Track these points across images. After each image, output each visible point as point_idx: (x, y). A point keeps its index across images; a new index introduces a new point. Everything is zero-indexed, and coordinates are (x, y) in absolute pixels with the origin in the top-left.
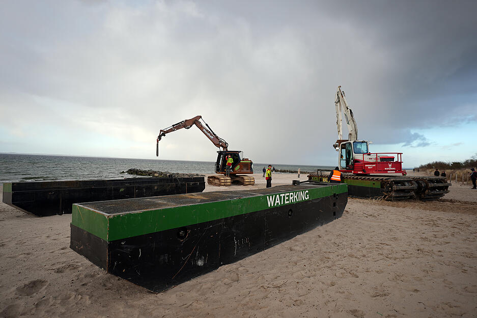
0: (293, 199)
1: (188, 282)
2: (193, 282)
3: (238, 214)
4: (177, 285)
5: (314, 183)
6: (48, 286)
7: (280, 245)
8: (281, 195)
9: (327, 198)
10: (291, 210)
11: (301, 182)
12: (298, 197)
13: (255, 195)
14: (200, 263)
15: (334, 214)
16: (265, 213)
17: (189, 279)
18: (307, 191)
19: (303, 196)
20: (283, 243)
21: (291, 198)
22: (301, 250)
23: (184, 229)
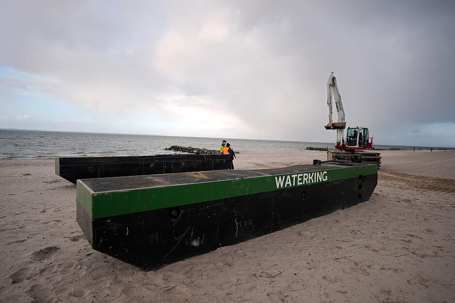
0: (308, 180)
1: (181, 262)
2: (187, 261)
3: (240, 195)
4: (169, 264)
5: (338, 163)
6: (58, 254)
7: (289, 228)
8: (292, 176)
9: (351, 180)
10: (304, 192)
11: (322, 162)
12: (313, 178)
13: (262, 175)
14: (195, 243)
15: (360, 197)
16: (273, 195)
17: (183, 259)
18: (326, 172)
19: (321, 177)
20: (294, 227)
21: (304, 179)
22: (312, 235)
23: (177, 209)
